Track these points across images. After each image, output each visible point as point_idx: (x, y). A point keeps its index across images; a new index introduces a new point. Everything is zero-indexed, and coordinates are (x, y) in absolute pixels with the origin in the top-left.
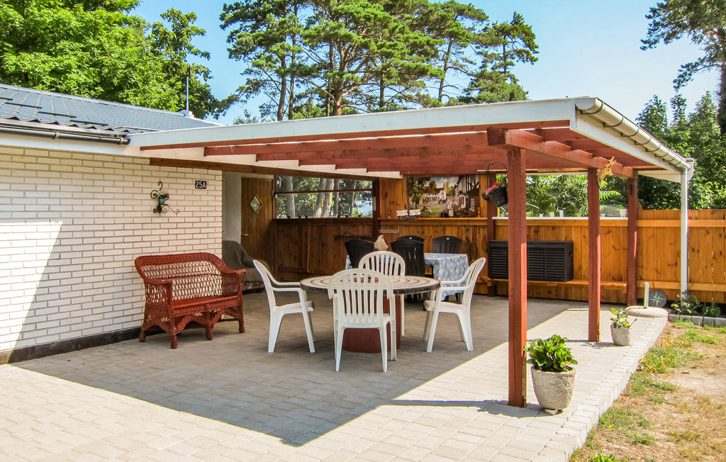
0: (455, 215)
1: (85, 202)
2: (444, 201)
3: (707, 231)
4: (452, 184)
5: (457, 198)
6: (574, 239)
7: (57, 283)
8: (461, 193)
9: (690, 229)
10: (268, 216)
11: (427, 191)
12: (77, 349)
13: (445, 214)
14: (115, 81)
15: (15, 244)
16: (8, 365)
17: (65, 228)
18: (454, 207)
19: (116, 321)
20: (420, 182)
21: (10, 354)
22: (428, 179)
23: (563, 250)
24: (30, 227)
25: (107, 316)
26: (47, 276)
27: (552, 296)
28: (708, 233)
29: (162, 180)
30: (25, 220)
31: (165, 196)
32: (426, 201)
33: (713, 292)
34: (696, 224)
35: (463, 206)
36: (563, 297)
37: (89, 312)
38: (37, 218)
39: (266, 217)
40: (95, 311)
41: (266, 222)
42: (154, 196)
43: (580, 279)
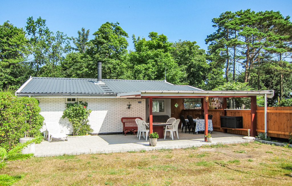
0: (218, 109)
1: (113, 107)
2: (216, 104)
3: (273, 113)
4: (217, 100)
5: (218, 103)
6: (243, 116)
7: (107, 122)
8: (219, 102)
9: (268, 113)
10: (181, 108)
11: (212, 102)
12: (111, 135)
13: (216, 108)
14: (162, 69)
15: (99, 114)
16: (97, 136)
17: (108, 112)
18: (218, 106)
19: (119, 130)
20: (211, 99)
21: (98, 134)
22: (213, 98)
23: (234, 119)
24: (102, 111)
25: (117, 129)
26: (105, 120)
27: (239, 134)
28: (273, 114)
29: (130, 102)
30: (101, 110)
31: (130, 105)
32: (212, 104)
33: (274, 133)
34: (268, 111)
35: (220, 106)
36: (241, 134)
37: (113, 128)
38: (103, 110)
39: (180, 109)
40: (115, 128)
41: (180, 110)
42: (128, 105)
43: (244, 128)
